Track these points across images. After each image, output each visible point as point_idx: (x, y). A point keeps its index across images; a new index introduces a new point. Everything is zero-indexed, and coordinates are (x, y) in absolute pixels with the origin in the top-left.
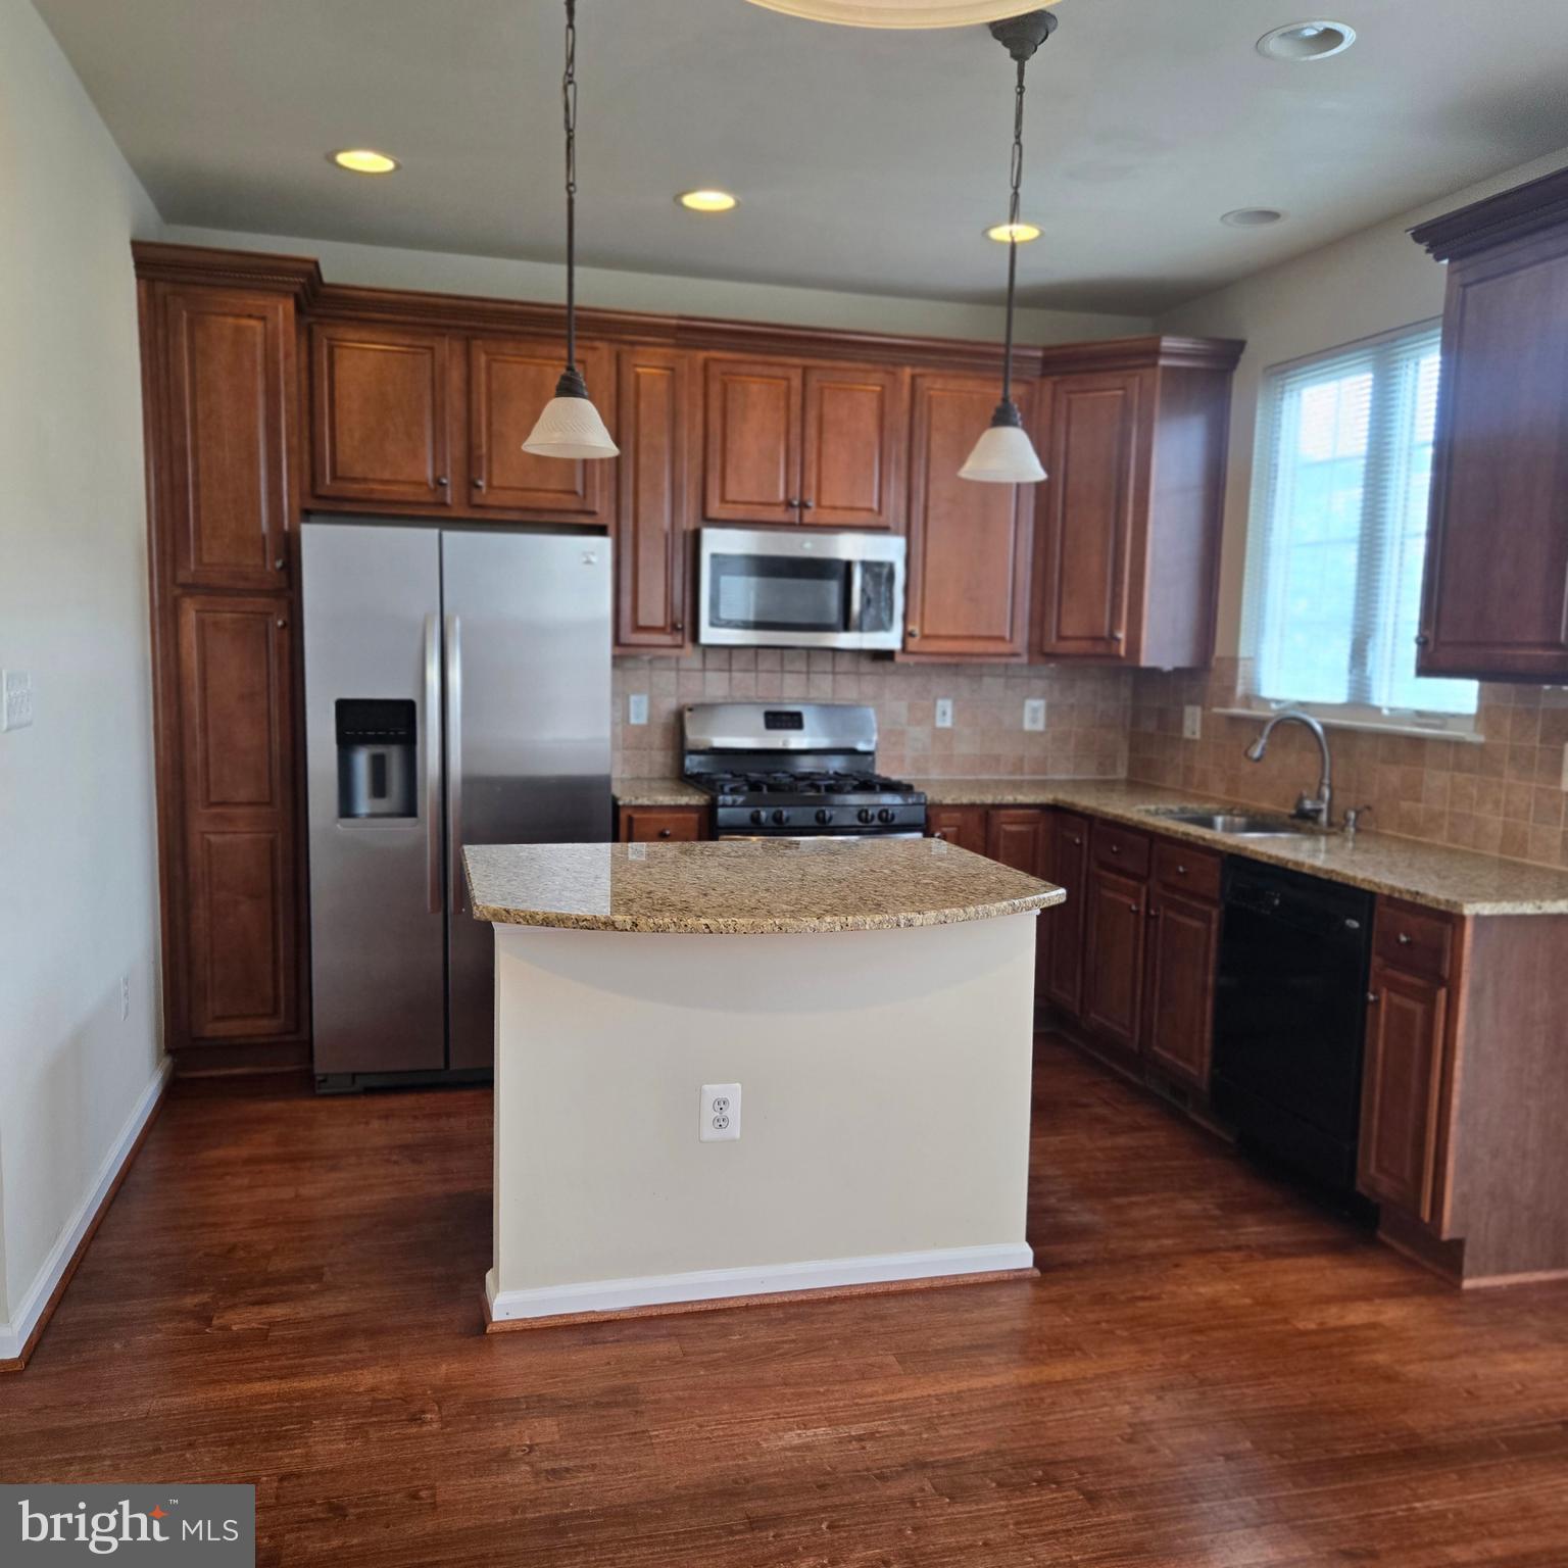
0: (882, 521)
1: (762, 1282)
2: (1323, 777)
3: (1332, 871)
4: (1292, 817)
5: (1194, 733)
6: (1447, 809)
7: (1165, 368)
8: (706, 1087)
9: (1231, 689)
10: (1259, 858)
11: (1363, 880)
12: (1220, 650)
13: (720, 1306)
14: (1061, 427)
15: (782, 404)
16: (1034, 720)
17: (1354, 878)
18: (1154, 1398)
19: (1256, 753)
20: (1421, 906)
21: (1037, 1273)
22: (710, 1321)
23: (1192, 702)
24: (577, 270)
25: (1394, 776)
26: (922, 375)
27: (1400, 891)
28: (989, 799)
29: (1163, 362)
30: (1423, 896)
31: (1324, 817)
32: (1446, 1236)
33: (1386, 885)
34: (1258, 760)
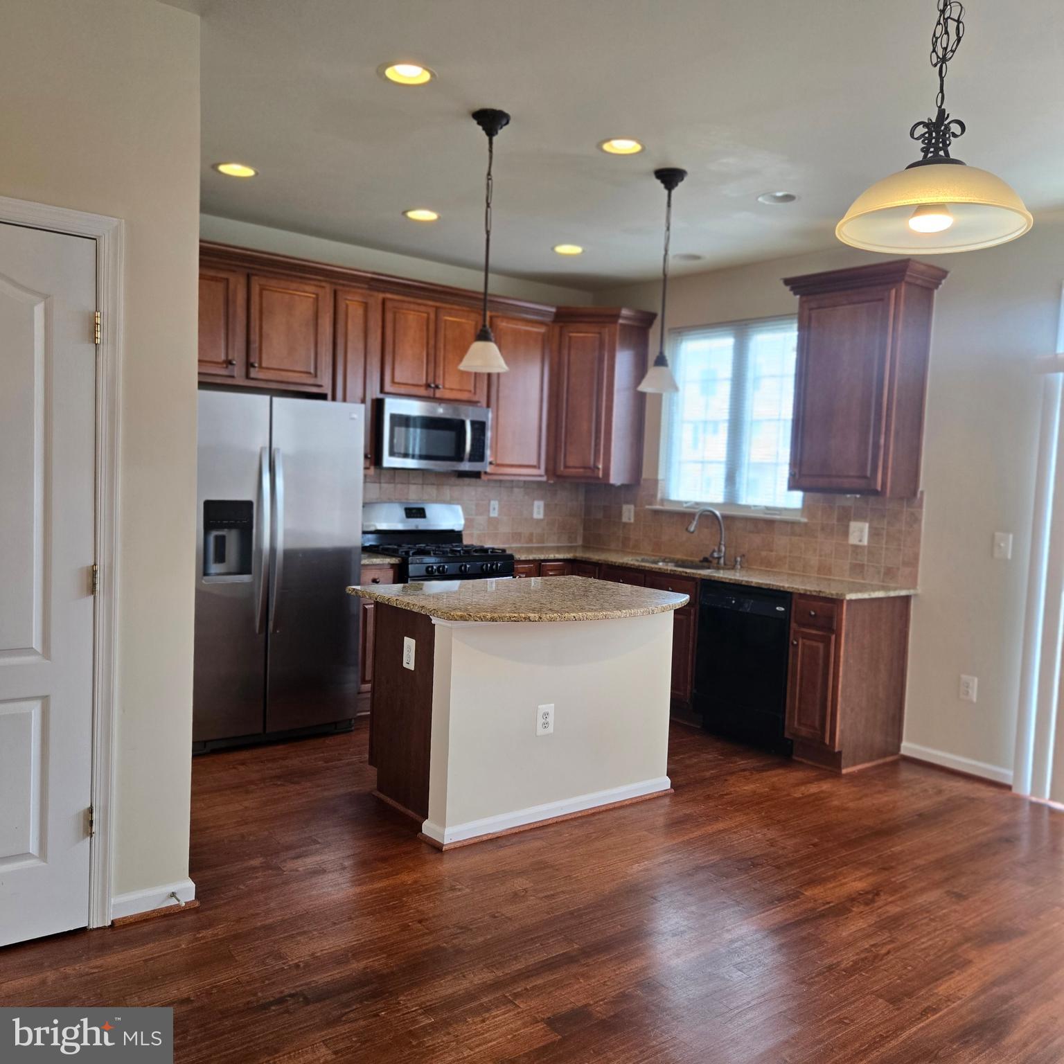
0: (476, 399)
1: (562, 809)
2: (721, 540)
3: (770, 584)
4: (701, 561)
5: (630, 519)
6: (788, 554)
7: (621, 325)
8: (539, 707)
9: (655, 496)
10: (724, 580)
11: (788, 587)
12: (645, 475)
13: (545, 823)
14: (565, 352)
15: (425, 328)
16: (539, 513)
17: (783, 587)
18: (766, 830)
19: (692, 528)
20: (823, 597)
21: (673, 791)
22: (546, 830)
23: (627, 502)
24: (490, 275)
25: (757, 540)
26: (497, 317)
27: (810, 591)
28: (542, 557)
29: (621, 321)
30: (823, 592)
31: (722, 561)
32: (836, 750)
33: (802, 589)
34: (693, 532)
